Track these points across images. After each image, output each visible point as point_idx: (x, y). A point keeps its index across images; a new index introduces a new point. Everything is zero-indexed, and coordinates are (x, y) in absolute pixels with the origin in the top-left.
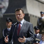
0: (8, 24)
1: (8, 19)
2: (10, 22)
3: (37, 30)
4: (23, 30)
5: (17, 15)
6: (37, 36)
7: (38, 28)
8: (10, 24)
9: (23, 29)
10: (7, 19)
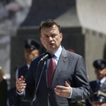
0: (28, 56)
1: (29, 42)
2: (34, 49)
3: (102, 69)
4: (62, 72)
5: (48, 37)
6: (101, 86)
7: (103, 66)
8: (33, 55)
9: (60, 70)
10: (26, 42)
